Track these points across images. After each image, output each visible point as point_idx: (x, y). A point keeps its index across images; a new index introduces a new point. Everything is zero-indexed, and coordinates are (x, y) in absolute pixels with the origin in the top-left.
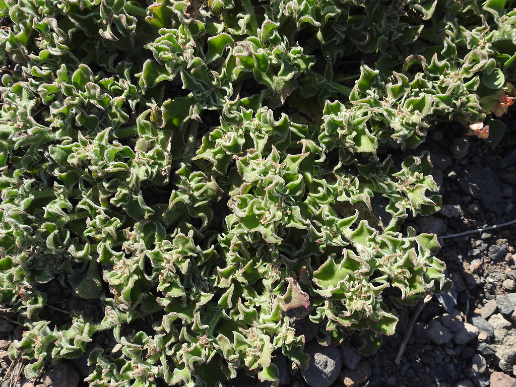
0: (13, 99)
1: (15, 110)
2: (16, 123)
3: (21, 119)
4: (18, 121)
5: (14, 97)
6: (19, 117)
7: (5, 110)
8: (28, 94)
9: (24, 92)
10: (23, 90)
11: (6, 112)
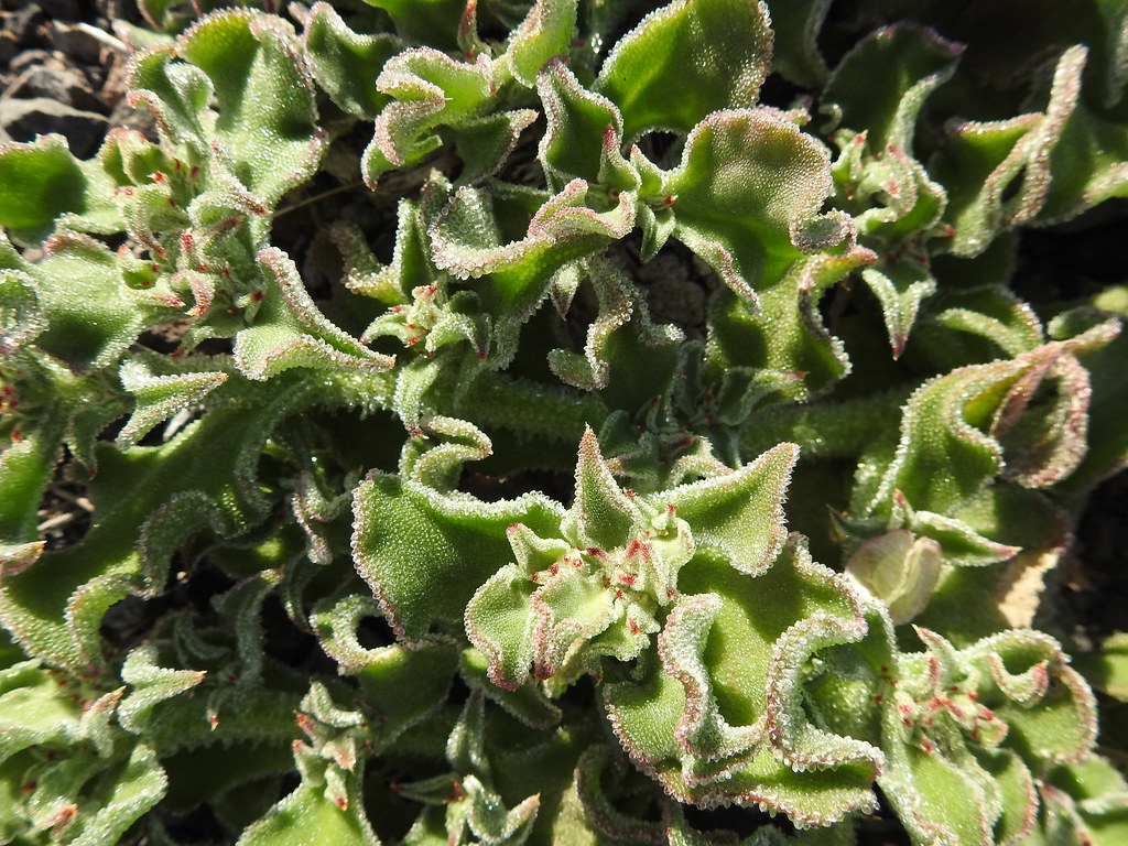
0: (183, 107)
1: (187, 182)
2: (172, 269)
3: (208, 252)
4: (183, 261)
5: (194, 91)
6: (200, 239)
7: (114, 167)
8: (283, 94)
9: (262, 80)
10: (259, 64)
11: (122, 180)
